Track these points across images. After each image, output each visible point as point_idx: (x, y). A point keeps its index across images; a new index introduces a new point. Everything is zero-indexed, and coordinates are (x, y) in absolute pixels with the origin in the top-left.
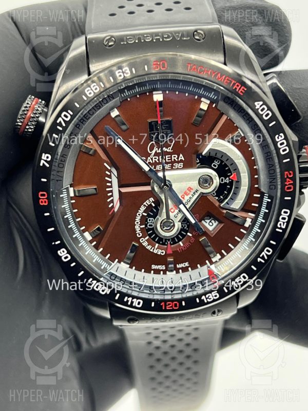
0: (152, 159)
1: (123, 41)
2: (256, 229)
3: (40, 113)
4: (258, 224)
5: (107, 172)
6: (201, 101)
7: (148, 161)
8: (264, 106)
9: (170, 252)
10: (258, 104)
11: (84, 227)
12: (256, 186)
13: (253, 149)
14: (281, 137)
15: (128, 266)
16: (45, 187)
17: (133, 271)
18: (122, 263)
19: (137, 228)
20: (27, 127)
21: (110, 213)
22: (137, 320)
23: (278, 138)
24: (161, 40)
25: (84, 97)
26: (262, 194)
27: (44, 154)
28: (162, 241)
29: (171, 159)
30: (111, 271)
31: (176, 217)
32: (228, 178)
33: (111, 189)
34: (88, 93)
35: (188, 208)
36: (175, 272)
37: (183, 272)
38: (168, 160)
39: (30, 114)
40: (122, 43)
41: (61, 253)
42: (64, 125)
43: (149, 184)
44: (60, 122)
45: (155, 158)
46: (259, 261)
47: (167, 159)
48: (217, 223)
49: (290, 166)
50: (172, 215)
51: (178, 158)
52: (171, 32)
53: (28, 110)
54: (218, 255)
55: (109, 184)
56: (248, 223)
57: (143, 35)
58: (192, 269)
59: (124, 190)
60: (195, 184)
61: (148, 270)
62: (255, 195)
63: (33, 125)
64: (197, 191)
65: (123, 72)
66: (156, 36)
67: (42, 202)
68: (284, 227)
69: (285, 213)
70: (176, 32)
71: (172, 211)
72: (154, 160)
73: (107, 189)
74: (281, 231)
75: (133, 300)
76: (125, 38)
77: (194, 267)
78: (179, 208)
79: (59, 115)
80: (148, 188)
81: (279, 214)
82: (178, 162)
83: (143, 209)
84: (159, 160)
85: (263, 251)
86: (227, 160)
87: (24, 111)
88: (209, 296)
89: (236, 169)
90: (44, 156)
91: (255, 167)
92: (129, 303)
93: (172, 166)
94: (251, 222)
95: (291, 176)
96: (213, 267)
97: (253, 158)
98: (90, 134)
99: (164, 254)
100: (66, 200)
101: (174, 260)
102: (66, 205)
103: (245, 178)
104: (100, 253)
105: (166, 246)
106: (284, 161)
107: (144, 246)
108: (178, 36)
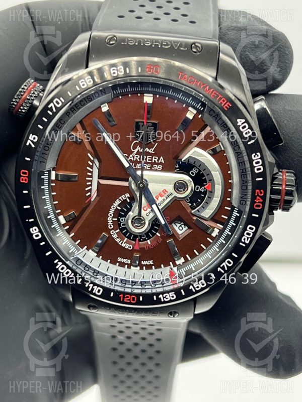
0: (133, 157)
1: (124, 42)
2: (222, 240)
3: (36, 97)
4: (224, 235)
5: (89, 162)
6: (189, 110)
7: (130, 158)
8: (246, 124)
9: (137, 248)
10: (240, 121)
11: (60, 211)
12: (228, 199)
13: (230, 163)
14: (258, 156)
15: (96, 254)
16: (28, 166)
17: (99, 260)
18: (90, 250)
19: (110, 219)
20: (22, 108)
21: (86, 202)
22: (97, 308)
23: (255, 156)
24: (159, 46)
25: (77, 87)
27: (31, 135)
28: (134, 237)
29: (152, 160)
30: (78, 256)
31: (147, 215)
32: (203, 187)
33: (90, 179)
34: (81, 84)
35: (160, 208)
36: (139, 267)
37: (146, 269)
38: (149, 160)
39: (26, 96)
40: (122, 43)
41: (33, 230)
42: (54, 110)
43: (127, 180)
44: (51, 107)
45: (137, 157)
46: (219, 270)
48: (187, 228)
49: (262, 186)
50: (143, 213)
51: (158, 160)
52: (170, 41)
53: (24, 92)
54: (182, 258)
55: (89, 174)
56: (215, 233)
57: (143, 39)
58: (155, 268)
59: (103, 182)
60: (170, 188)
61: (114, 262)
62: (226, 208)
63: (27, 106)
64: (171, 194)
65: (117, 70)
66: (155, 42)
67: (22, 180)
68: (247, 242)
69: (251, 229)
70: (175, 42)
71: (145, 209)
72: (135, 158)
73: (87, 179)
74: (244, 245)
75: (94, 287)
76: (126, 40)
77: (158, 266)
78: (152, 207)
79: (51, 101)
80: (125, 184)
81: (245, 229)
82: (158, 164)
83: (117, 202)
84: (140, 159)
85: (224, 262)
86: (204, 170)
87: (21, 92)
88: (166, 296)
89: (212, 180)
90: (31, 137)
91: (230, 181)
92: (90, 290)
93: (152, 167)
94: (218, 233)
95: (262, 195)
96: (175, 269)
97: (229, 172)
98: (79, 124)
99: (131, 248)
100: (46, 182)
101: (140, 256)
102: (46, 187)
103: (218, 189)
104: (71, 237)
105: (134, 242)
106: (257, 179)
107: (113, 238)
108: (176, 45)
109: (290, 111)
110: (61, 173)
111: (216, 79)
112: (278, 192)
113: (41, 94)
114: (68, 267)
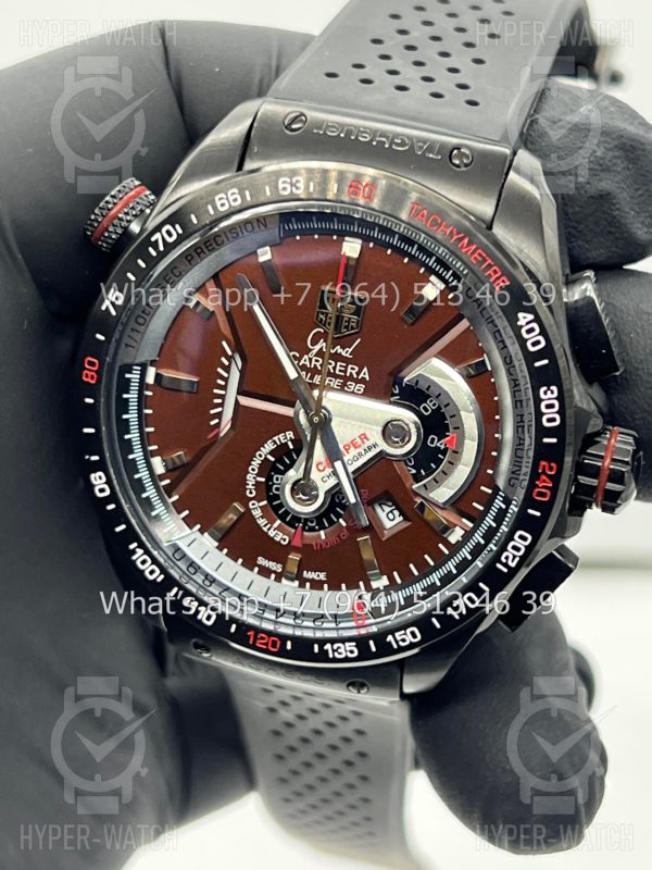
0: (310, 360)
1: (319, 128)
2: (465, 553)
3: (136, 216)
4: (471, 545)
5: (223, 359)
6: (429, 281)
7: (302, 362)
8: (535, 325)
9: (297, 543)
10: (525, 318)
11: (155, 447)
12: (490, 472)
13: (501, 400)
14: (552, 392)
15: (216, 544)
16: (99, 350)
17: (222, 556)
18: (206, 534)
19: (251, 479)
20: (106, 234)
21: (210, 436)
22: (209, 650)
23: (545, 393)
24: (387, 146)
25: (210, 207)
28: (293, 520)
29: (345, 372)
30: (178, 542)
31: (322, 481)
32: (443, 441)
33: (223, 392)
34: (218, 203)
35: (350, 471)
36: (297, 583)
37: (311, 588)
38: (340, 371)
39: (119, 212)
40: (315, 131)
41: (95, 478)
42: (161, 248)
43: (292, 405)
44: (157, 241)
45: (317, 361)
47: (338, 368)
48: (401, 518)
49: (554, 454)
50: (315, 475)
51: (358, 374)
52: (410, 138)
53: (115, 204)
54: (385, 577)
55: (220, 382)
56: (455, 536)
57: (357, 127)
58: (330, 589)
59: (245, 401)
60: (375, 436)
61: (249, 564)
62: (483, 488)
63: (116, 233)
64: (375, 445)
65: (292, 185)
66: (381, 136)
67: (87, 376)
68: (513, 565)
69: (521, 541)
70: (420, 140)
71: (321, 468)
72: (313, 362)
73: (216, 391)
74: (505, 570)
75: (200, 608)
76: (325, 125)
77: (334, 587)
78: (333, 467)
79: (158, 229)
80: (287, 411)
81: (510, 537)
82: (357, 381)
83: (269, 446)
84: (321, 365)
86: (446, 406)
87: (107, 202)
88: (339, 648)
89: (459, 428)
91: (497, 435)
93: (344, 385)
94: (462, 537)
95: (553, 473)
97: (497, 417)
98: (212, 281)
99: (285, 543)
100: (134, 386)
101: (300, 561)
102: (132, 396)
103: (470, 449)
104: (173, 503)
105: (293, 531)
106: (546, 440)
107: (253, 517)
108: (421, 148)
111: (490, 227)
112: (594, 472)
113: (148, 211)
114: (155, 561)
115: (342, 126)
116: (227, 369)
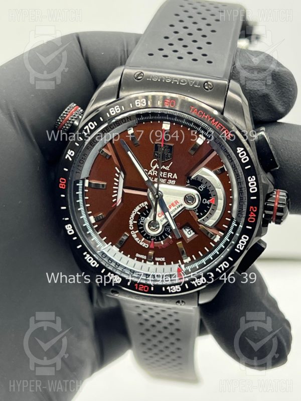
0: (152, 172)
1: (149, 78)
2: (222, 245)
3: (76, 119)
4: (224, 242)
5: (116, 175)
7: (149, 173)
8: (244, 152)
9: (152, 246)
10: (240, 149)
11: (91, 212)
12: (229, 212)
13: (232, 183)
14: (253, 179)
15: (118, 250)
16: (66, 175)
17: (121, 254)
18: (114, 246)
19: (131, 222)
20: (64, 127)
21: (113, 206)
22: (118, 293)
23: (250, 179)
24: (178, 83)
25: (108, 114)
26: (232, 219)
27: (69, 150)
28: (148, 237)
29: (167, 176)
30: (103, 251)
31: (161, 220)
32: (209, 201)
33: (117, 188)
34: (111, 112)
35: (172, 216)
36: (153, 263)
37: (159, 264)
38: (165, 176)
39: (69, 118)
41: (67, 227)
42: (89, 132)
43: (146, 191)
44: (87, 129)
45: (155, 172)
46: (217, 271)
47: (164, 174)
48: (194, 233)
49: (256, 203)
50: (158, 219)
51: (172, 176)
52: (187, 80)
53: (67, 115)
54: (189, 258)
55: (115, 184)
56: (217, 239)
57: (165, 77)
58: (167, 264)
59: (126, 191)
60: (181, 200)
61: (133, 257)
62: (227, 219)
63: (68, 126)
64: (181, 205)
65: (141, 102)
66: (175, 79)
67: (61, 186)
68: (242, 249)
69: (244, 239)
70: (190, 80)
71: (160, 215)
73: (114, 188)
74: (239, 251)
76: (151, 76)
78: (165, 215)
79: (87, 124)
80: (144, 194)
81: (240, 238)
82: (172, 179)
83: (138, 208)
84: (157, 174)
85: (222, 263)
86: (209, 187)
87: (64, 114)
88: (173, 288)
89: (216, 195)
90: (70, 152)
91: (231, 197)
93: (167, 181)
94: (220, 239)
95: (256, 211)
96: (183, 266)
97: (231, 190)
98: (110, 143)
99: (147, 247)
100: (80, 189)
101: (154, 254)
102: (80, 193)
103: (221, 203)
104: (99, 234)
105: (150, 242)
106: (252, 198)
107: (133, 237)
108: (192, 83)
109: (287, 141)
110: (94, 182)
111: (222, 113)
112: (271, 209)
113: (80, 117)
114: (95, 259)
115: (158, 77)
116: (118, 178)
